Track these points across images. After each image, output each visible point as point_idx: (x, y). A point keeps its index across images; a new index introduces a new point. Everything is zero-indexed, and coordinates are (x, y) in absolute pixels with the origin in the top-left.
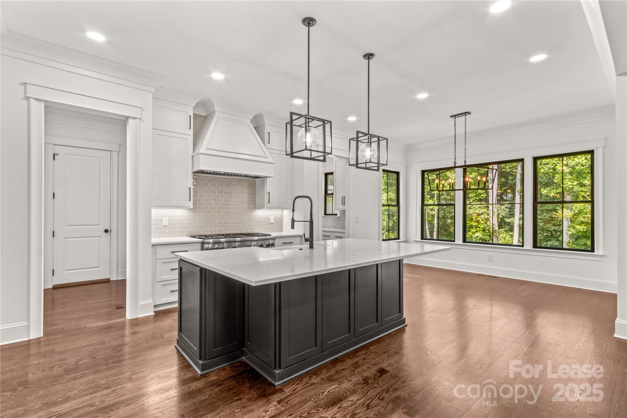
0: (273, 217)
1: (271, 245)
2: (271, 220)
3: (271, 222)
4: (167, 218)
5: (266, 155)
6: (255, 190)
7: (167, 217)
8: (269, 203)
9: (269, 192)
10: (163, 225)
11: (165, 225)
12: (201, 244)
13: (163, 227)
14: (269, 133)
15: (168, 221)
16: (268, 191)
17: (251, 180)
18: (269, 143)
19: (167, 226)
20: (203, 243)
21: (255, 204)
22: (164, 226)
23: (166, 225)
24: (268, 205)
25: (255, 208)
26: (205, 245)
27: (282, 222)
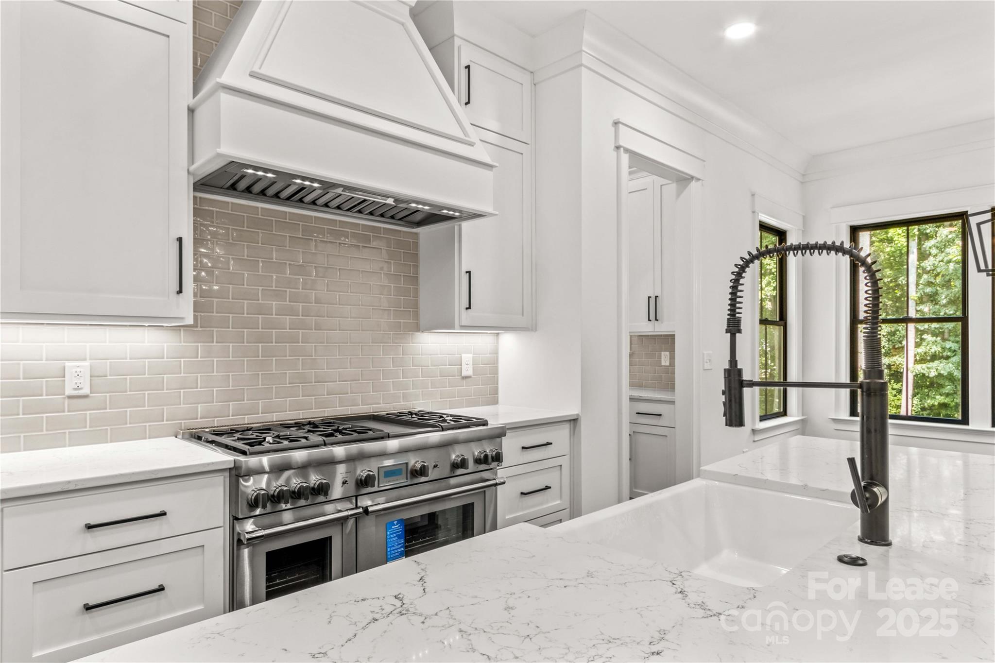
0: (471, 355)
1: (492, 457)
2: (464, 367)
3: (464, 374)
4: (87, 364)
5: (465, 134)
6: (416, 267)
7: (85, 360)
8: (469, 308)
9: (469, 272)
10: (69, 391)
11: (75, 393)
12: (227, 474)
13: (66, 402)
14: (468, 67)
15: (91, 377)
16: (465, 269)
17: (404, 232)
18: (467, 104)
19: (86, 397)
20: (236, 474)
21: (416, 315)
22: (70, 397)
23: (81, 392)
24: (466, 317)
25: (417, 328)
26: (246, 481)
27: (495, 371)
